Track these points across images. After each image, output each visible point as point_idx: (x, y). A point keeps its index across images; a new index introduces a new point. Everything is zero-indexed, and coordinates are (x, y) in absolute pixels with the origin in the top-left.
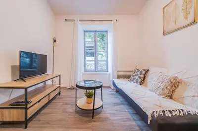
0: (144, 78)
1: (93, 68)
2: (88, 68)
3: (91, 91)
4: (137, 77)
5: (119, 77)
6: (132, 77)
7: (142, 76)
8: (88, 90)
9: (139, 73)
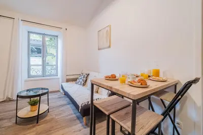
0: (86, 81)
1: (40, 73)
2: (33, 73)
3: (35, 98)
4: (81, 80)
5: (68, 81)
6: (78, 81)
7: (85, 79)
8: (32, 99)
9: (83, 77)
